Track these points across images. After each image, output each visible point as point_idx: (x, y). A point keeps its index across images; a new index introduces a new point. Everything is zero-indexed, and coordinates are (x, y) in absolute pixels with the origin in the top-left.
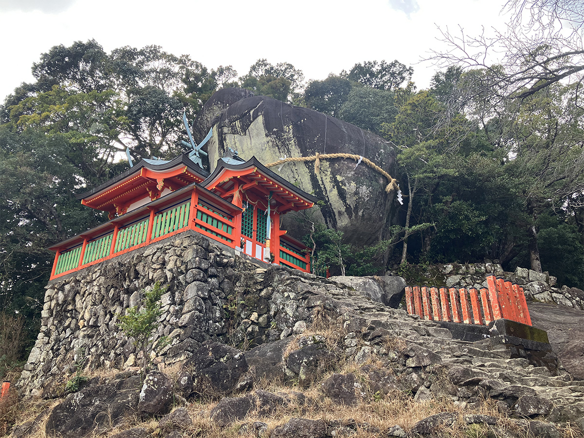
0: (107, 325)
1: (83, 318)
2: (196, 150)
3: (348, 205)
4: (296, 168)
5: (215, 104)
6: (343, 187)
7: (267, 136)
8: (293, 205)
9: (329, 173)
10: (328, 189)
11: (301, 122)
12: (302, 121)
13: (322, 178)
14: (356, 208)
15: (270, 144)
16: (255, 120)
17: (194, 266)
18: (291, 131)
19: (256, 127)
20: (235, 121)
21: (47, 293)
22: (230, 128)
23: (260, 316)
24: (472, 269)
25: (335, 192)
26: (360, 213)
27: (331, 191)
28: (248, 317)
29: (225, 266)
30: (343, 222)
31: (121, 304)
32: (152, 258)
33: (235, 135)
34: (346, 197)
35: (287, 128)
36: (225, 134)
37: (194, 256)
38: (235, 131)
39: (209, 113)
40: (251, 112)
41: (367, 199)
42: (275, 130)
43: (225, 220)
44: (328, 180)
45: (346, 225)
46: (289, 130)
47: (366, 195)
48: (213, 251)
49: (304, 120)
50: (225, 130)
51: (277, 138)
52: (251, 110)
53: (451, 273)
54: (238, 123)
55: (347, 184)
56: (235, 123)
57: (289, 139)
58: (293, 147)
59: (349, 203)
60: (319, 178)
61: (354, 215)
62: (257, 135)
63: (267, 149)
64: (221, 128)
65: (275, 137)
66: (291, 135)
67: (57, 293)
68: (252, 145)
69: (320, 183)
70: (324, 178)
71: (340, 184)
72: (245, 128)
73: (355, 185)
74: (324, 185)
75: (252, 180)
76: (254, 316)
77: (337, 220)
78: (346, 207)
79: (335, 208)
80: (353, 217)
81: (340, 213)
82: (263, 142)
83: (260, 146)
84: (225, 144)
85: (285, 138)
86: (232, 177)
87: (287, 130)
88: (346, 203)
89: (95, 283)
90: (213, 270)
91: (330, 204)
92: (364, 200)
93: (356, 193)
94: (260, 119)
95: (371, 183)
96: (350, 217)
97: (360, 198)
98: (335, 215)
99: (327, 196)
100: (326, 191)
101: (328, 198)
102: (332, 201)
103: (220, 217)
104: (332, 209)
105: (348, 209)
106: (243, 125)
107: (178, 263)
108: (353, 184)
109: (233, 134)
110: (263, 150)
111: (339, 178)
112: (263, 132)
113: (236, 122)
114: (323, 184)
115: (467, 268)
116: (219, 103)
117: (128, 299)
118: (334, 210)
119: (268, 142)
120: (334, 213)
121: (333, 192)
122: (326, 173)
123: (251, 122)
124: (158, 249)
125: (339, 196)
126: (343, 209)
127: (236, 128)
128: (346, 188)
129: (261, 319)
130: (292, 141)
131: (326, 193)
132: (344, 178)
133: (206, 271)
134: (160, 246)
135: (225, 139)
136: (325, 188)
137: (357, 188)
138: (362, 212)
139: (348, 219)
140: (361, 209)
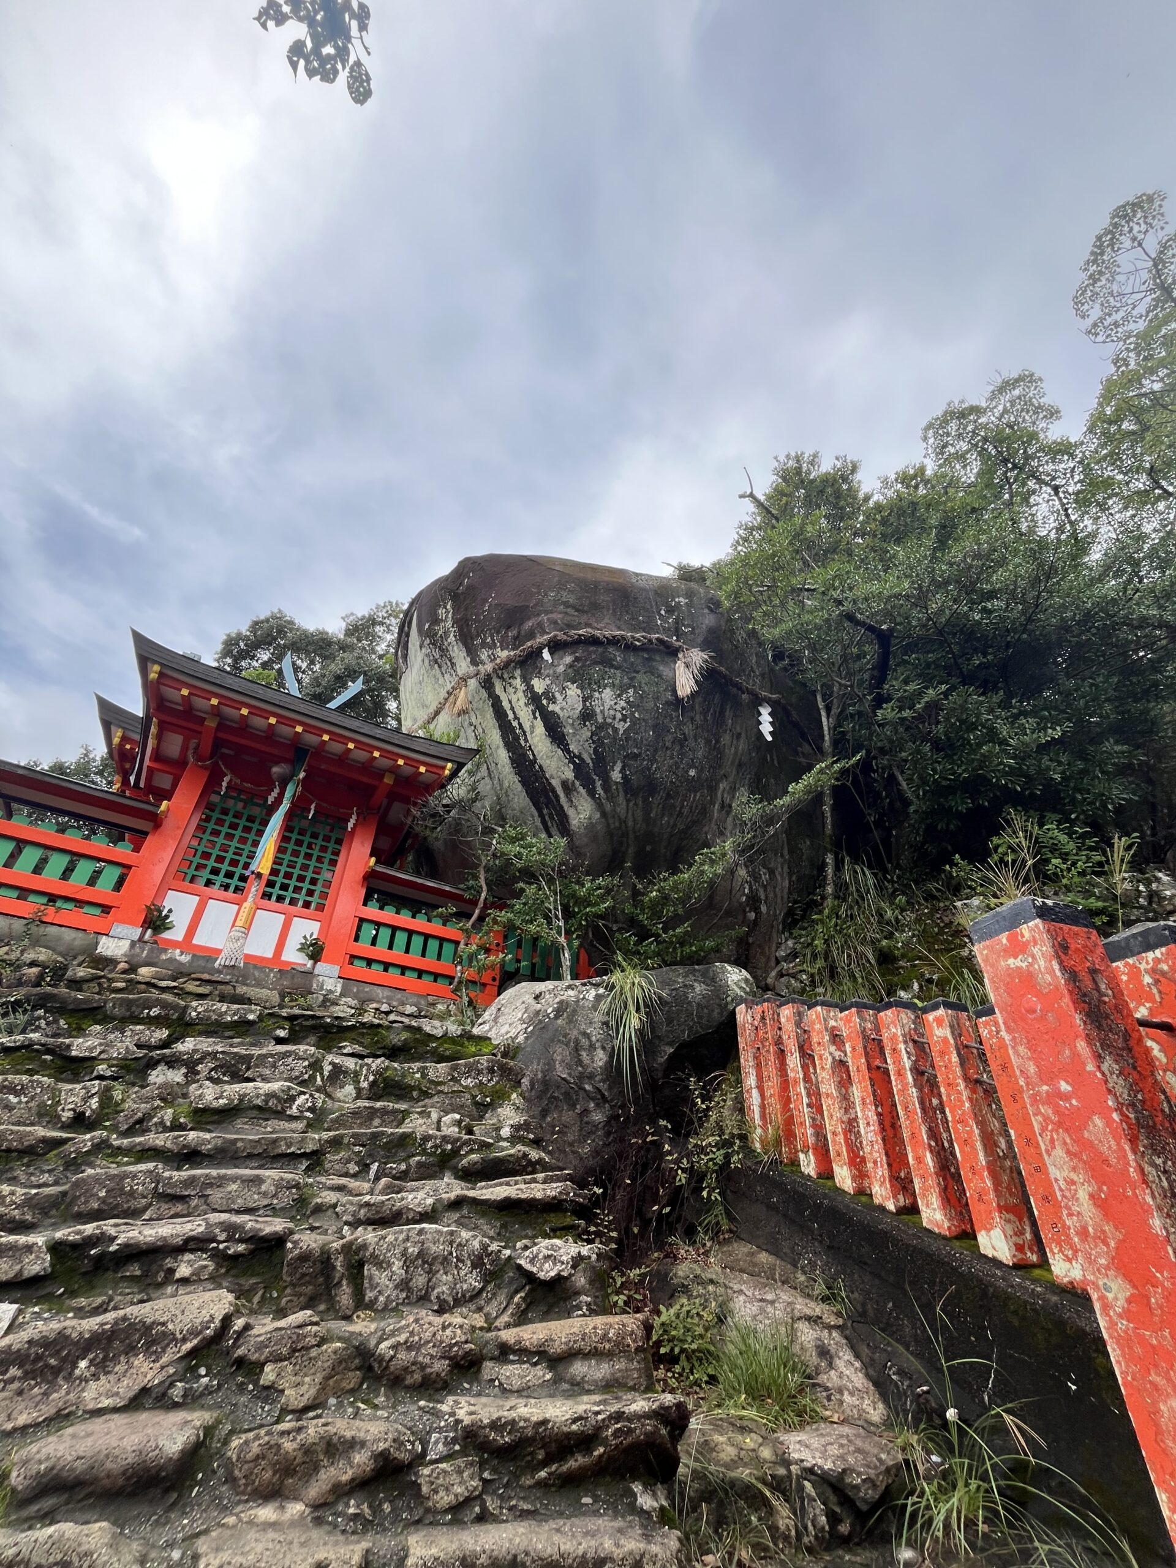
3: (575, 755)
6: (551, 708)
9: (519, 680)
10: (527, 726)
11: (463, 585)
12: (466, 581)
13: (510, 702)
14: (602, 763)
16: (411, 628)
18: (450, 615)
19: (413, 639)
25: (540, 728)
26: (616, 775)
27: (532, 729)
30: (581, 811)
34: (564, 736)
35: (444, 610)
41: (622, 727)
42: (426, 627)
44: (523, 701)
45: (590, 818)
46: (447, 613)
47: (619, 716)
51: (432, 642)
55: (557, 695)
57: (448, 635)
58: (455, 648)
59: (576, 751)
60: (504, 703)
61: (598, 783)
62: (415, 656)
65: (429, 642)
66: (450, 623)
69: (511, 716)
70: (514, 698)
71: (545, 702)
73: (579, 692)
74: (519, 719)
77: (566, 808)
78: (574, 763)
79: (552, 777)
80: (600, 790)
81: (565, 784)
82: (419, 668)
85: (441, 636)
87: (444, 617)
88: (568, 751)
91: (540, 767)
92: (616, 730)
93: (587, 716)
94: (415, 619)
96: (592, 793)
97: (602, 727)
98: (557, 797)
99: (530, 747)
100: (524, 733)
101: (533, 752)
102: (541, 758)
104: (547, 779)
105: (579, 769)
108: (573, 691)
111: (539, 686)
112: (418, 643)
114: (516, 718)
118: (552, 782)
119: (424, 661)
120: (554, 791)
121: (537, 731)
122: (515, 683)
125: (550, 736)
126: (569, 774)
128: (558, 709)
130: (453, 635)
131: (526, 741)
132: (548, 681)
136: (520, 725)
137: (584, 701)
138: (622, 771)
139: (589, 800)
140: (615, 763)
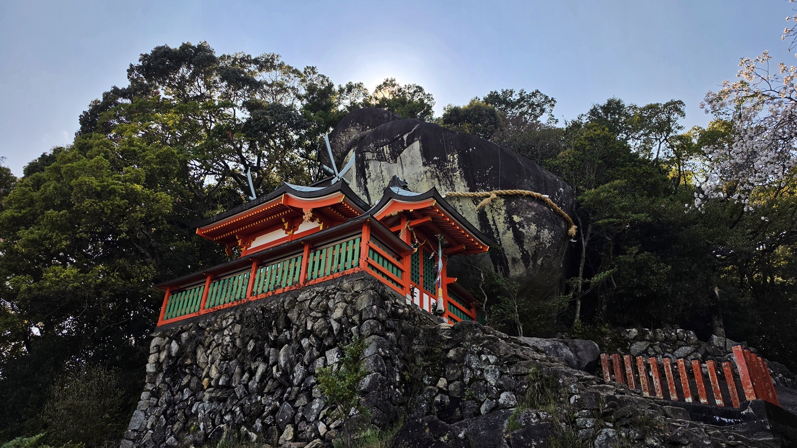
0: (246, 386)
1: (208, 375)
2: (338, 177)
3: (525, 251)
4: (461, 204)
5: (352, 126)
6: (520, 229)
7: (424, 165)
8: (464, 248)
9: (503, 211)
10: (501, 230)
11: (469, 151)
12: (471, 149)
13: (493, 217)
14: (535, 256)
15: (429, 174)
16: (410, 146)
17: (371, 316)
18: (456, 161)
19: (411, 154)
20: (383, 146)
21: (154, 343)
22: (375, 154)
23: (449, 382)
24: (661, 335)
25: (510, 234)
26: (539, 262)
27: (504, 233)
28: (435, 383)
29: (401, 317)
30: (517, 271)
31: (266, 360)
32: (310, 303)
33: (382, 163)
34: (523, 242)
35: (452, 157)
36: (368, 160)
37: (371, 304)
38: (382, 157)
39: (345, 135)
40: (405, 137)
41: (548, 245)
42: (436, 158)
43: (394, 261)
44: (502, 220)
45: (521, 275)
46: (454, 159)
47: (548, 241)
48: (388, 299)
49: (473, 149)
50: (369, 155)
51: (438, 167)
52: (405, 134)
53: (636, 339)
54: (386, 149)
55: (526, 226)
56: (383, 149)
57: (454, 170)
58: (459, 179)
59: (526, 249)
60: (489, 216)
61: (531, 263)
62: (412, 163)
63: (424, 180)
64: (361, 153)
65: (436, 166)
66: (456, 165)
67: (170, 342)
68: (405, 175)
69: (491, 223)
70: (496, 217)
71: (518, 226)
72: (395, 155)
73: (536, 228)
74: (496, 226)
75: (425, 216)
76: (442, 383)
77: (510, 268)
78: (523, 253)
79: (508, 254)
80: (531, 266)
81: (514, 260)
82: (419, 172)
83: (416, 176)
84: (367, 172)
85: (448, 169)
86: (402, 211)
87: (451, 160)
88: (522, 248)
89: (226, 332)
90: (390, 323)
91: (503, 249)
92: (545, 246)
93: (537, 238)
94: (417, 145)
95: (554, 227)
96: (527, 266)
97: (541, 243)
98: (507, 263)
99: (499, 240)
100: (498, 233)
101: (500, 242)
102: (505, 246)
103: (390, 257)
104: (504, 254)
105: (525, 257)
106: (394, 151)
107: (349, 312)
108: (533, 227)
109: (380, 160)
110: (418, 181)
111: (516, 218)
112: (420, 161)
113: (385, 147)
114: (495, 224)
115: (655, 333)
116: (358, 124)
117: (278, 356)
118: (507, 256)
119: (426, 172)
120: (506, 260)
121: (507, 235)
122: (500, 211)
123: (404, 148)
124: (318, 293)
125: (515, 239)
126: (519, 256)
127: (384, 154)
128: (524, 231)
129: (452, 387)
130: (458, 172)
131: (498, 236)
132: (522, 219)
133: (383, 322)
134: (321, 289)
135: (368, 167)
136: (497, 229)
137: (538, 232)
138: (542, 261)
139: (524, 268)
140: (540, 257)
